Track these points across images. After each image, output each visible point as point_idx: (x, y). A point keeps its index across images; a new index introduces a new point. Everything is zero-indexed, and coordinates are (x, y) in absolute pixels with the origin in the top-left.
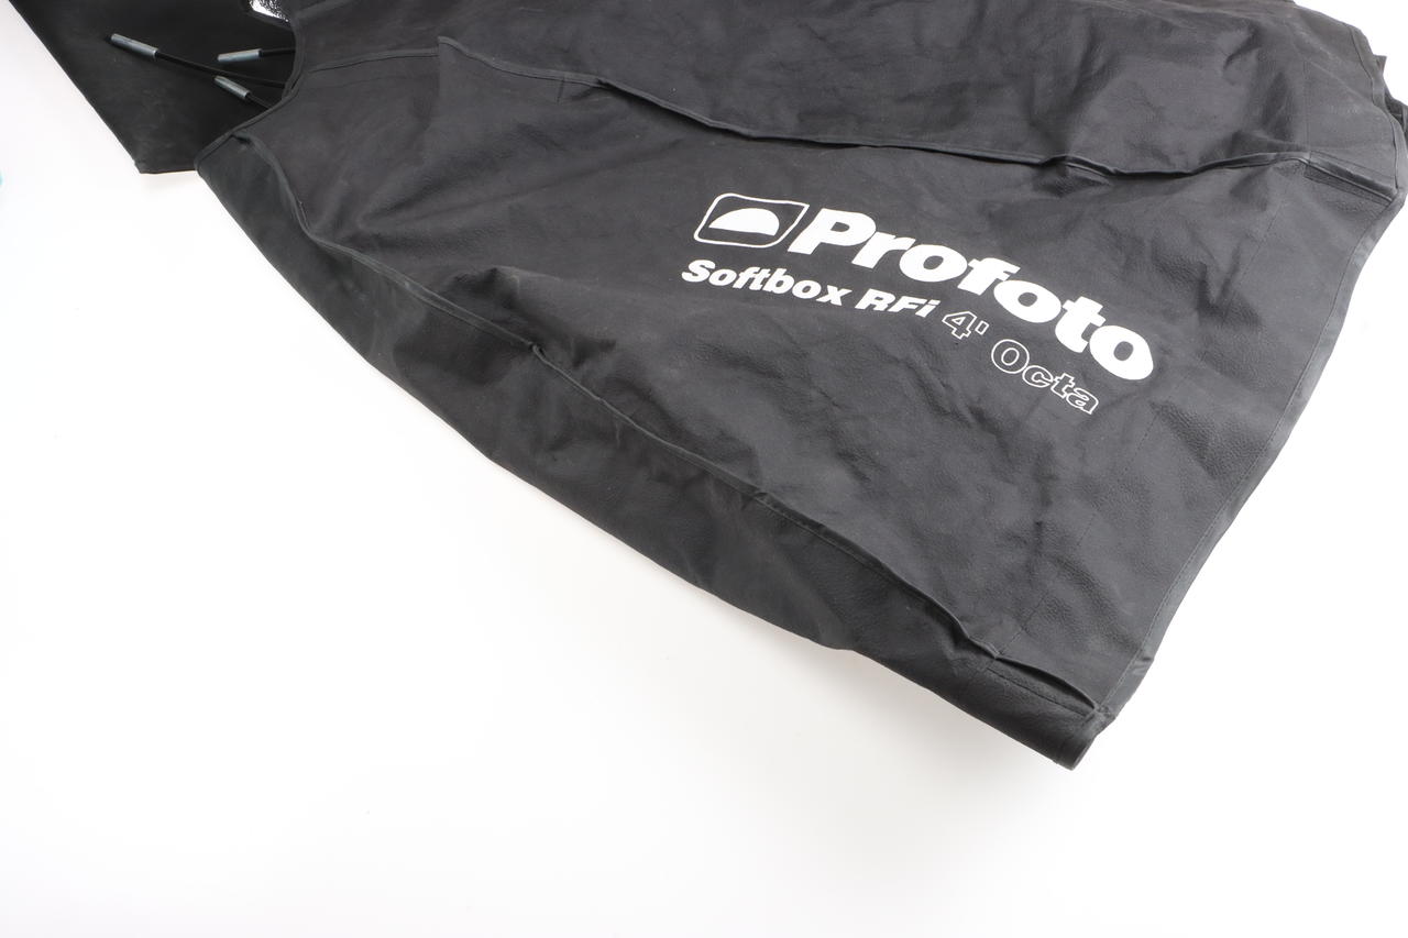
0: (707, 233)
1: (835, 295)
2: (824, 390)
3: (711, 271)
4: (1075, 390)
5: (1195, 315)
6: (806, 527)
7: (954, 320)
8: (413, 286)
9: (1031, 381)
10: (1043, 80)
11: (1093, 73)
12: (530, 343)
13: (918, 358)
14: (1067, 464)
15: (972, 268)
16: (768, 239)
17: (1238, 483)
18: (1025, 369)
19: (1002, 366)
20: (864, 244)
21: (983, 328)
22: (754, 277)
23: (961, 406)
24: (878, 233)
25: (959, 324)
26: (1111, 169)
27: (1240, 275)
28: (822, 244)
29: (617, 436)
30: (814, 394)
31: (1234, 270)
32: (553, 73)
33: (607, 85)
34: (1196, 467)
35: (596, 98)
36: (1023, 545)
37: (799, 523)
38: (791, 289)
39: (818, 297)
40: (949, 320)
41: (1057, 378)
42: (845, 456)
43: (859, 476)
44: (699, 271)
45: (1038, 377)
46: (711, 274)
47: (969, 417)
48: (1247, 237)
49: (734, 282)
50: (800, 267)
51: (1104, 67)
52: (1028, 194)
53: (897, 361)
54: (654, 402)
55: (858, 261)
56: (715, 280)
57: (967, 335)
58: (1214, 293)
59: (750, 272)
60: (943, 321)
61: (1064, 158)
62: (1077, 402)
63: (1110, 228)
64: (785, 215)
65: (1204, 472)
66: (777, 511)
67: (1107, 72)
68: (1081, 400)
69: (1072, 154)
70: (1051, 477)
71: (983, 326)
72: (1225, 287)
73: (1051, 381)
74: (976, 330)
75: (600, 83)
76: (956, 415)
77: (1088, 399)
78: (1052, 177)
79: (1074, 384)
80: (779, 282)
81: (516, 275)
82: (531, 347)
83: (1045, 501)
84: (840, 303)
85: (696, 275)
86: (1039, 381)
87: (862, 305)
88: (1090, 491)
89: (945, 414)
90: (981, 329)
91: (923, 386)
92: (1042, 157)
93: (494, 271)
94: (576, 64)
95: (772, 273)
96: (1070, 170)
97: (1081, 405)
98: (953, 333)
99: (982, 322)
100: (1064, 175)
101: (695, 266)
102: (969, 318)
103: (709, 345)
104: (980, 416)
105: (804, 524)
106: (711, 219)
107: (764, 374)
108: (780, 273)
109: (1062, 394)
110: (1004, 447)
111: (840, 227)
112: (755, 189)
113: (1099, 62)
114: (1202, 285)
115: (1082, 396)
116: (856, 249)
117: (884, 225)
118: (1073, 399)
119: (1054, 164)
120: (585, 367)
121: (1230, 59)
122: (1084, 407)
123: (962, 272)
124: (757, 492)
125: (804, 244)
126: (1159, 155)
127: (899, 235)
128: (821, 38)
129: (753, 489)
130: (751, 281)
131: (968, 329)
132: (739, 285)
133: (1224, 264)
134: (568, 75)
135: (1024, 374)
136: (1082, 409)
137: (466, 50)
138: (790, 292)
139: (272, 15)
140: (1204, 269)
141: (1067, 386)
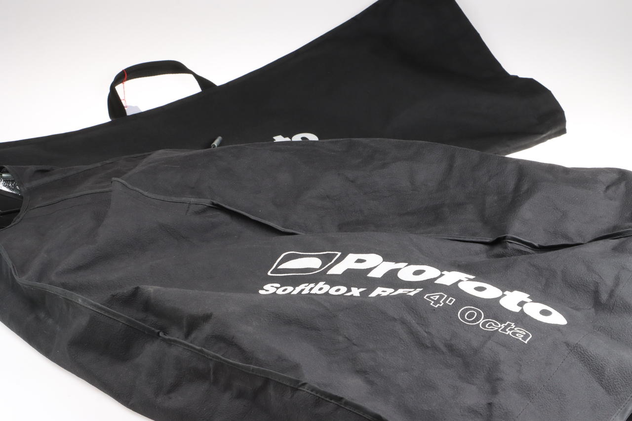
0: (276, 271)
1: (356, 292)
2: (347, 336)
3: (277, 288)
4: (515, 329)
5: (593, 310)
6: (333, 401)
7: (432, 297)
8: (84, 301)
9: (486, 328)
10: (491, 199)
11: (521, 193)
12: (159, 331)
13: (409, 318)
14: (508, 374)
15: (444, 275)
16: (315, 269)
17: (626, 399)
18: (481, 321)
19: (467, 321)
20: (375, 267)
21: (451, 301)
22: (305, 288)
23: (438, 343)
24: (385, 263)
25: (436, 299)
26: (536, 244)
27: (621, 287)
28: (348, 269)
29: (212, 373)
30: (341, 338)
31: (617, 284)
32: (184, 199)
33: (218, 205)
34: (596, 385)
35: (210, 213)
36: (479, 416)
37: (328, 399)
38: (328, 291)
39: (345, 293)
40: (428, 297)
41: (503, 325)
42: (361, 372)
43: (370, 383)
44: (269, 289)
45: (490, 325)
46: (277, 289)
47: (444, 349)
48: (623, 268)
49: (292, 291)
50: (333, 281)
51: (528, 189)
52: (483, 258)
53: (395, 320)
54: (236, 345)
55: (371, 275)
56: (280, 292)
57: (441, 305)
58: (604, 297)
59: (302, 286)
60: (425, 297)
61: (504, 238)
62: (517, 335)
63: (534, 266)
64: (326, 259)
65: (602, 390)
66: (313, 393)
67: (530, 193)
68: (520, 334)
69: (510, 235)
70: (498, 379)
71: (452, 300)
72: (611, 294)
73: (499, 326)
74: (447, 302)
75: (213, 204)
76: (435, 348)
77: (525, 334)
78: (498, 250)
79: (514, 326)
80: (321, 288)
81: (150, 289)
82: (159, 333)
83: (494, 392)
84: (359, 295)
85: (268, 291)
86: (491, 327)
87: (373, 294)
88: (525, 390)
89: (428, 347)
90: (450, 302)
91: (412, 333)
92: (491, 239)
93: (137, 288)
94: (199, 195)
95: (316, 285)
96: (509, 245)
97: (520, 337)
98: (431, 304)
99: (451, 298)
100: (506, 248)
101: (267, 287)
102: (442, 297)
103: (273, 313)
104: (451, 348)
105: (331, 399)
106: (279, 264)
107: (308, 328)
108: (321, 284)
109: (506, 332)
110: (466, 365)
111: (360, 261)
112: (308, 249)
113: (525, 187)
114: (596, 294)
115: (521, 332)
116: (370, 270)
117: (387, 258)
118: (514, 334)
119: (499, 241)
120: (193, 336)
121: (608, 188)
122: (522, 338)
123: (438, 276)
124: (300, 384)
125: (338, 270)
126: (565, 236)
127: (397, 262)
128: (352, 182)
129: (298, 382)
130: (303, 290)
131: (441, 302)
132: (295, 292)
133: (609, 282)
134: (193, 200)
135: (481, 325)
136: (520, 339)
137: (130, 186)
138: (327, 292)
139: (10, 191)
140: (597, 285)
141: (509, 328)
